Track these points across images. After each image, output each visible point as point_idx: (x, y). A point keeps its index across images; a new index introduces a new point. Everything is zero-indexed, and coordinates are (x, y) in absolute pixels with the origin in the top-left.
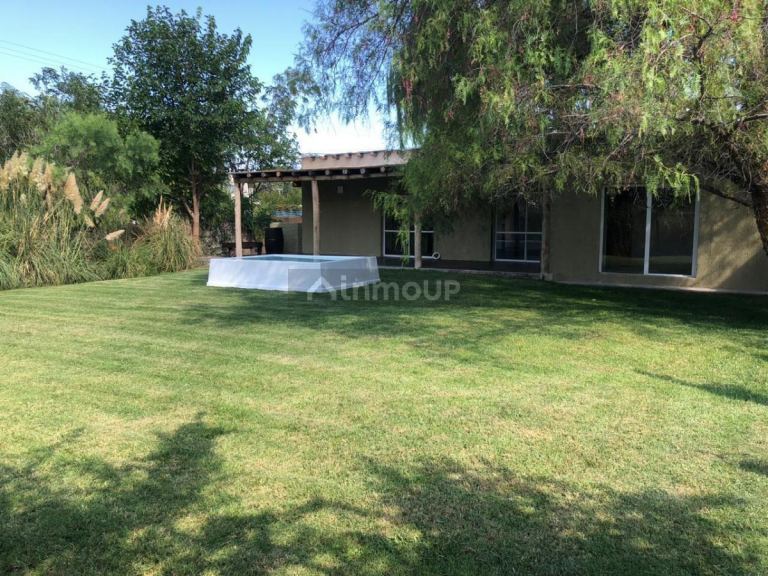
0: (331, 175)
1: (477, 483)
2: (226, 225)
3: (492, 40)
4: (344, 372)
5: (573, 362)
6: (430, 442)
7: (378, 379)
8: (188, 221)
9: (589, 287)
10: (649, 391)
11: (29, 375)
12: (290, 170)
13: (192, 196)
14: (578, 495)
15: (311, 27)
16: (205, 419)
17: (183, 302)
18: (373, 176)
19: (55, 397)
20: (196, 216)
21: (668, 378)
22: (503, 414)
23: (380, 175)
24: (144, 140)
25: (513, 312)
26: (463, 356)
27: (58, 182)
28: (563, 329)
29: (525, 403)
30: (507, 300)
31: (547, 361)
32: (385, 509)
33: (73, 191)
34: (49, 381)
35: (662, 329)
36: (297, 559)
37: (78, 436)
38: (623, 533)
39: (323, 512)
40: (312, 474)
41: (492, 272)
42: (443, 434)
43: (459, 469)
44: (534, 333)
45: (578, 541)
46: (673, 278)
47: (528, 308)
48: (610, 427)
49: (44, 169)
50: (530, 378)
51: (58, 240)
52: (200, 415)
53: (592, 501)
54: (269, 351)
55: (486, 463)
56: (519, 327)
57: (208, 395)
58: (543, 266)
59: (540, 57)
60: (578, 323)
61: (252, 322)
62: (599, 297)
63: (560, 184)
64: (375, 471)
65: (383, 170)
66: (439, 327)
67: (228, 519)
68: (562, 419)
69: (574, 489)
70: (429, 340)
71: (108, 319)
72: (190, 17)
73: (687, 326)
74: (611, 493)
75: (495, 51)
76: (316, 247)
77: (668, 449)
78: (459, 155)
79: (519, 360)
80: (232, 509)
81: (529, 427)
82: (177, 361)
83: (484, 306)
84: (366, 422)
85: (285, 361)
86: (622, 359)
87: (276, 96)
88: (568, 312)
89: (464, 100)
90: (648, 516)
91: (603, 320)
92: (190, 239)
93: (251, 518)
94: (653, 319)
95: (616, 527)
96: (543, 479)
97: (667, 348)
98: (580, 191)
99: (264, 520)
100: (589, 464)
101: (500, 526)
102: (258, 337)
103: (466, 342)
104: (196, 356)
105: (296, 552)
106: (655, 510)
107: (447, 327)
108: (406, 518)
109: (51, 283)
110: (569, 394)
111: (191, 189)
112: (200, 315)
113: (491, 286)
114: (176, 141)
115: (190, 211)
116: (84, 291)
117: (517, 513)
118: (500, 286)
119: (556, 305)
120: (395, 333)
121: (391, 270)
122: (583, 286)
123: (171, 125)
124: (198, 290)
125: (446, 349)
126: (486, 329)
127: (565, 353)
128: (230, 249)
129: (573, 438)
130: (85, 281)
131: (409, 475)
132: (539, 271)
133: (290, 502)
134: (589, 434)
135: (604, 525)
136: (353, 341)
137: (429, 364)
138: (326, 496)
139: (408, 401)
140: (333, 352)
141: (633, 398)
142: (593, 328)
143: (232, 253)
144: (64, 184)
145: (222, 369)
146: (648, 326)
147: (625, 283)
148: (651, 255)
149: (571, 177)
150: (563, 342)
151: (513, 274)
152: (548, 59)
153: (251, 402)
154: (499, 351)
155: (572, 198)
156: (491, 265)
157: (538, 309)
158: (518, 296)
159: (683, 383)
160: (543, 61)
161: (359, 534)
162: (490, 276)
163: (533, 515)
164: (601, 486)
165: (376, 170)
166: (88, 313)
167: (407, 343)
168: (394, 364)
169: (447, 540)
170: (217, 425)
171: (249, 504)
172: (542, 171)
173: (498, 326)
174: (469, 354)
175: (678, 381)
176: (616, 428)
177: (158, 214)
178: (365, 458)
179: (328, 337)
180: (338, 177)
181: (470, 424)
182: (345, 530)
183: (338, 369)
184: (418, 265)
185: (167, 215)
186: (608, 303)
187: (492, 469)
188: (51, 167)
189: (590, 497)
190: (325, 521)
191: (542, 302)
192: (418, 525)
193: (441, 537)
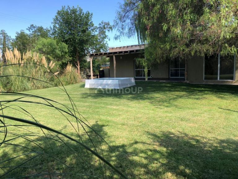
0: (119, 53)
1: (178, 137)
2: (87, 70)
3: (174, 12)
4: (133, 110)
5: (199, 106)
6: (163, 128)
7: (143, 112)
8: (76, 69)
9: (200, 85)
10: (224, 113)
11: (46, 113)
12: (106, 52)
13: (77, 61)
14: (207, 140)
15: (118, 11)
16: (98, 123)
17: (80, 92)
18: (132, 53)
19: (56, 118)
20: (79, 67)
21: (229, 110)
22: (182, 120)
23: (134, 53)
24: (64, 45)
25: (178, 92)
26: (166, 105)
27: (40, 59)
28: (195, 97)
29: (188, 117)
30: (176, 89)
31: (191, 106)
32: (155, 143)
33: (44, 61)
34: (52, 114)
35: (226, 96)
36: (135, 155)
37: (66, 127)
38: (222, 148)
39: (138, 144)
40: (132, 135)
41: (169, 81)
42: (166, 125)
43: (172, 134)
44: (186, 98)
45: (209, 150)
46: (227, 81)
47: (182, 91)
48: (214, 123)
49: (36, 55)
50: (187, 111)
51: (41, 76)
52: (97, 122)
53: (212, 141)
54: (109, 105)
55: (180, 132)
56: (181, 97)
57: (97, 117)
58: (186, 79)
59: (188, 17)
60: (199, 95)
61: (102, 97)
62: (204, 88)
63: (193, 54)
64: (149, 134)
65: (135, 51)
66: (157, 97)
67: (114, 146)
68: (199, 121)
69: (206, 138)
70: (155, 101)
71: (61, 98)
72: (75, 8)
73: (233, 95)
74: (217, 139)
75: (174, 16)
76: (115, 75)
77: (232, 128)
78: (162, 46)
79: (183, 106)
80: (114, 144)
81: (190, 123)
82: (85, 108)
83: (169, 91)
84: (143, 123)
85: (115, 107)
86: (214, 105)
87: (100, 30)
88: (195, 92)
89: (166, 30)
90: (228, 145)
91: (207, 94)
92: (77, 74)
93: (120, 146)
94: (222, 93)
95: (219, 147)
96: (197, 136)
97: (228, 102)
98: (199, 55)
99: (123, 146)
100: (209, 132)
101: (187, 147)
102: (105, 101)
103: (166, 101)
104: (90, 107)
105: (134, 153)
106: (230, 143)
107: (159, 97)
108: (161, 145)
109: (39, 88)
110: (200, 114)
111: (77, 59)
112: (86, 96)
113: (170, 85)
114: (72, 45)
115: (77, 66)
116: (50, 90)
117: (191, 144)
118: (173, 85)
119: (191, 90)
120: (144, 99)
121: (138, 81)
122: (198, 84)
123: (70, 40)
124: (82, 89)
125: (161, 103)
126: (171, 98)
127: (196, 104)
128: (89, 77)
129: (203, 126)
130: (49, 87)
131: (159, 135)
132: (185, 80)
133: (129, 142)
134: (208, 125)
135: (216, 147)
136: (132, 102)
137: (157, 108)
138: (138, 141)
139: (153, 117)
140: (127, 105)
141: (219, 115)
142: (204, 97)
143: (90, 78)
144: (42, 59)
145: (98, 110)
146: (221, 95)
147: (211, 83)
148: (220, 74)
149: (196, 52)
150: (195, 101)
151: (177, 81)
152: (190, 17)
153: (109, 118)
154: (176, 103)
155: (196, 58)
156: (169, 79)
157: (186, 91)
158: (179, 88)
159: (234, 111)
160: (189, 18)
161: (150, 149)
162: (169, 82)
163: (196, 144)
164: (214, 138)
165: (133, 51)
166: (54, 96)
167: (149, 102)
168: (146, 108)
169: (173, 150)
170: (102, 124)
171: (118, 142)
172: (187, 50)
173: (175, 97)
174: (168, 105)
175: (232, 111)
176: (216, 123)
177: (68, 67)
178: (146, 132)
179: (125, 101)
180: (121, 54)
181: (173, 123)
182: (145, 148)
183: (131, 109)
184: (146, 80)
185: (71, 67)
186: (207, 89)
187: (182, 134)
188: (38, 54)
189: (211, 140)
190: (140, 146)
191: (187, 89)
192: (165, 147)
193: (172, 150)
